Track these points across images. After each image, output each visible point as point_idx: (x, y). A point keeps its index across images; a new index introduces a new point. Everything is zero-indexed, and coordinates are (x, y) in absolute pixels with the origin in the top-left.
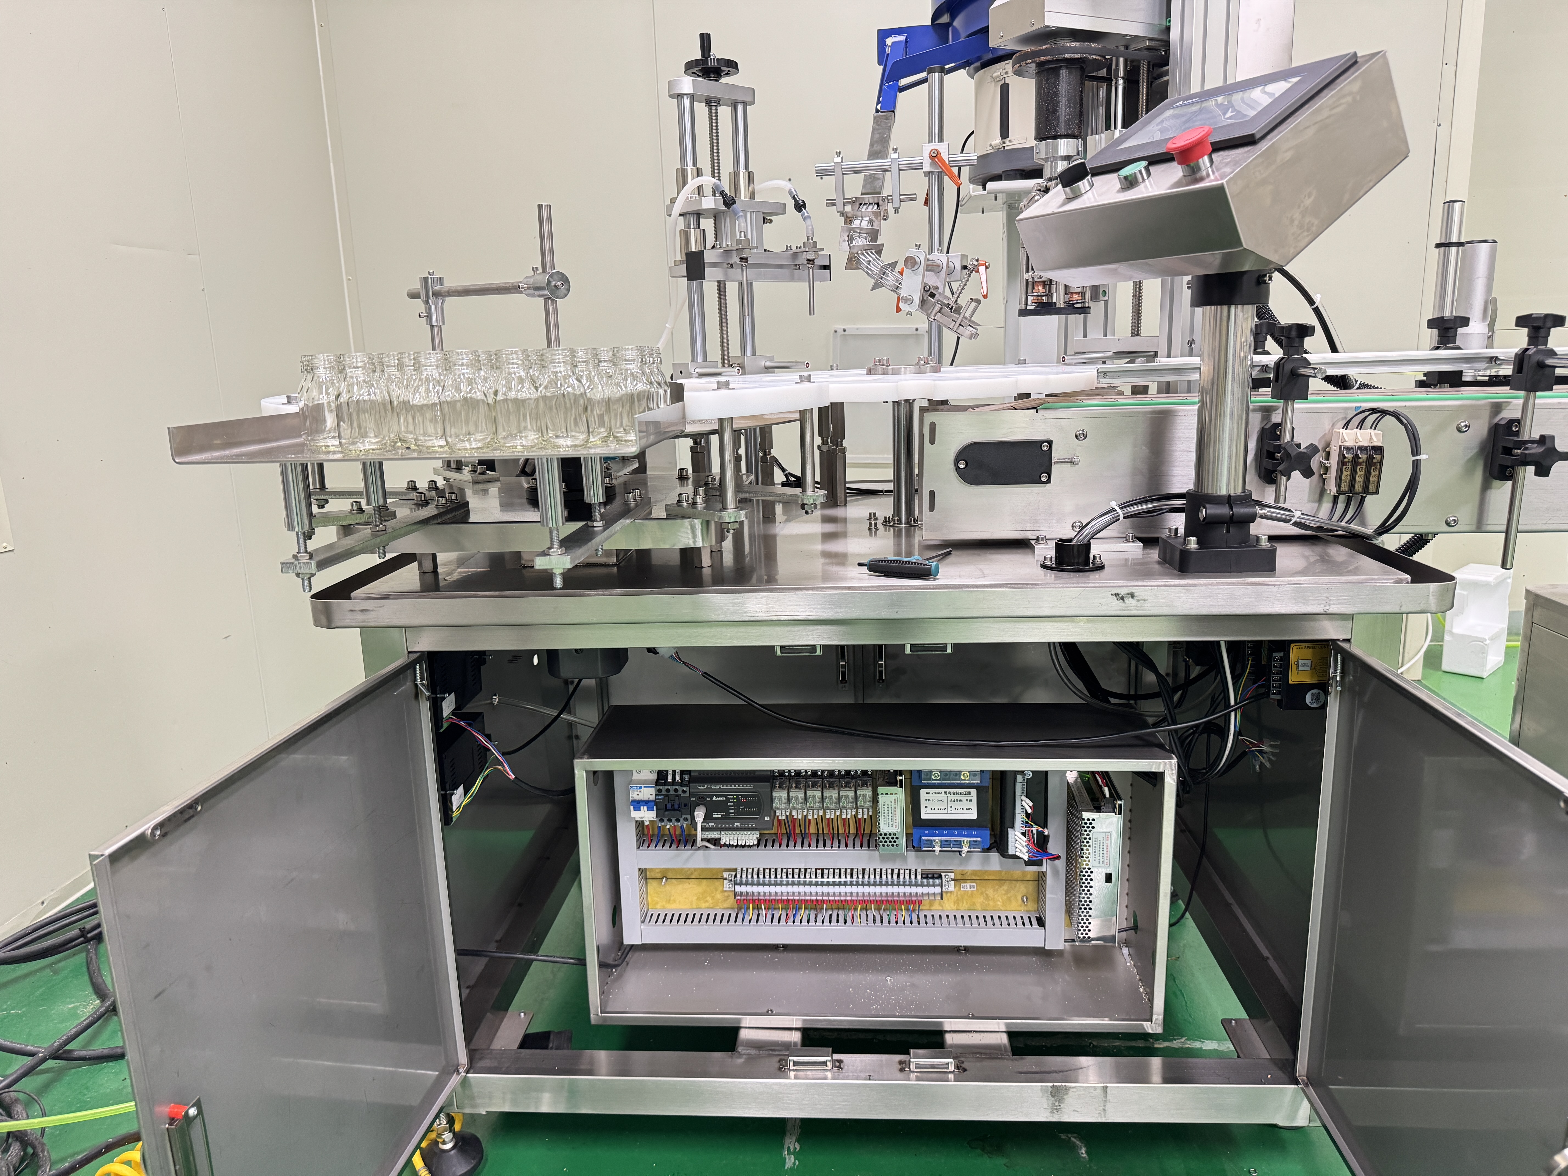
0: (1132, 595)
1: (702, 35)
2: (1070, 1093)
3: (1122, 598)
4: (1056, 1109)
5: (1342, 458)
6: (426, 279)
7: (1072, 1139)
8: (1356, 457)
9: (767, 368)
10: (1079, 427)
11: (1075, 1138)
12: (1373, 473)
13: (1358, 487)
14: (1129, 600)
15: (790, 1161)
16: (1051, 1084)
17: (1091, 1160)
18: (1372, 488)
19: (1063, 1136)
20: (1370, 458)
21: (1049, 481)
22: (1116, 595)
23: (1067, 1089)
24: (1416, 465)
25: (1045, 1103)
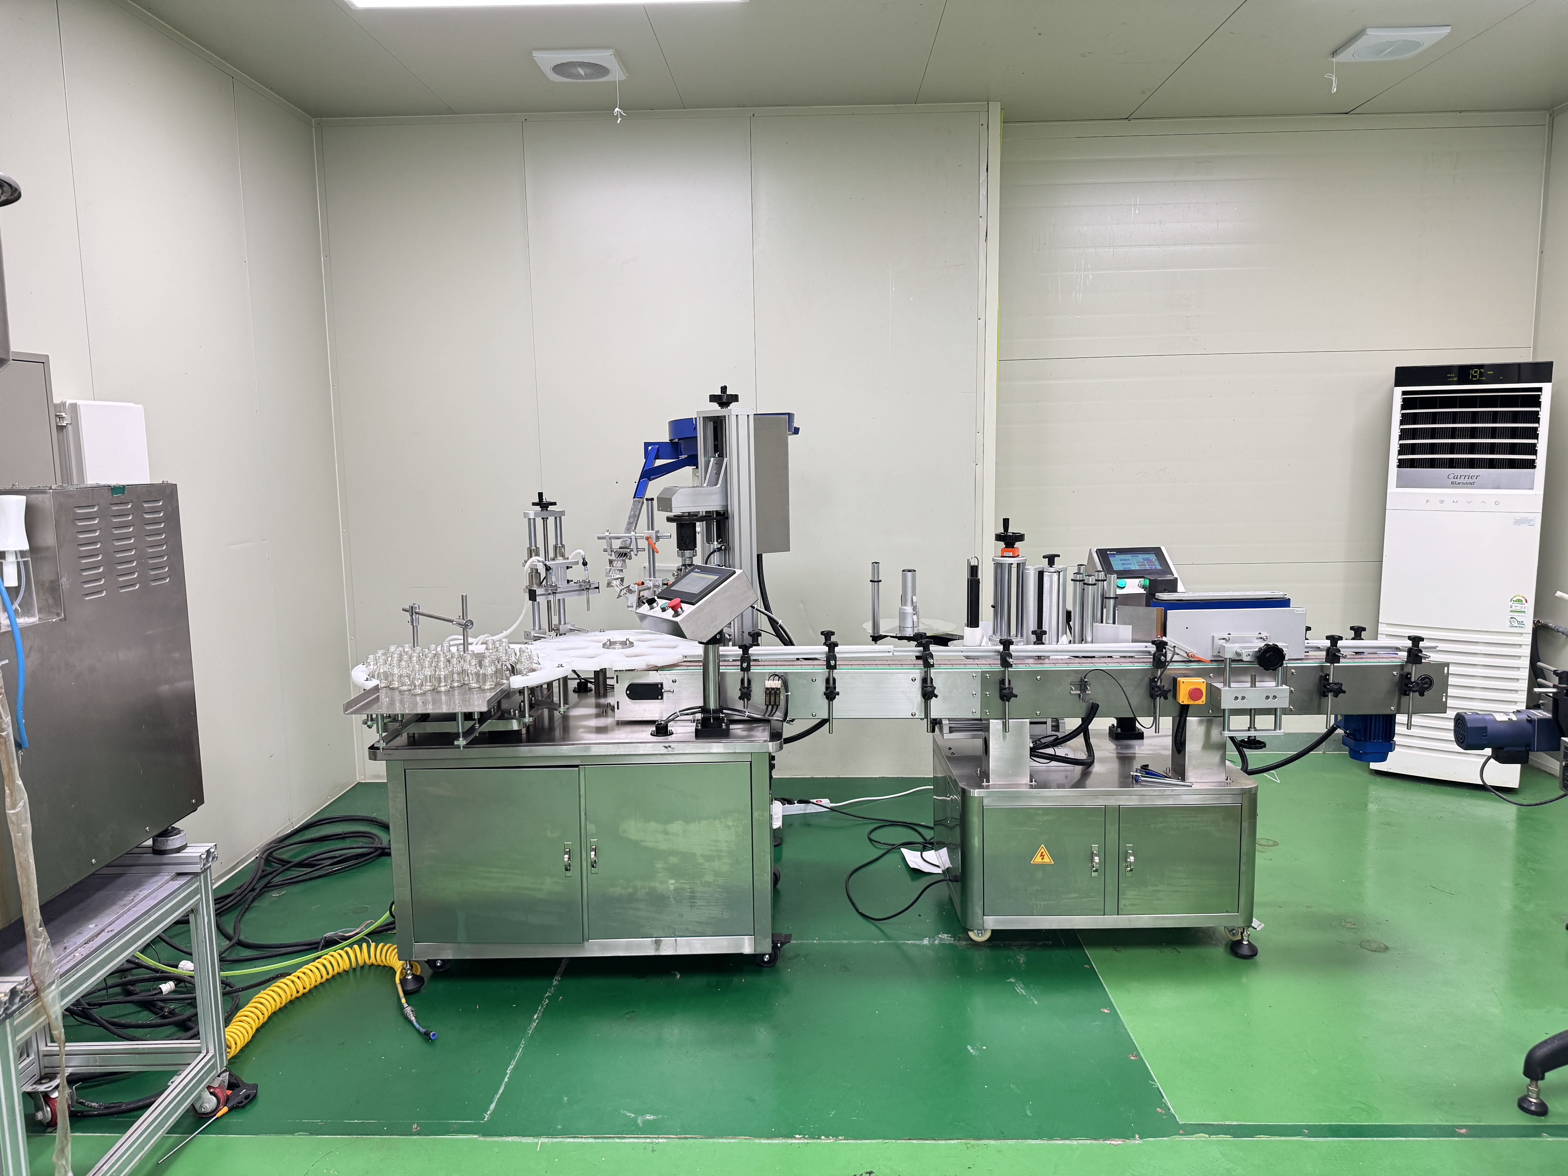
0: (670, 747)
1: (539, 493)
2: (663, 942)
3: (667, 748)
4: (657, 949)
5: (766, 693)
6: (412, 607)
8: (770, 692)
9: (571, 629)
10: (674, 678)
12: (777, 698)
13: (772, 703)
15: (555, 983)
16: (654, 939)
20: (775, 692)
21: (662, 699)
23: (661, 940)
24: (787, 696)
25: (654, 946)
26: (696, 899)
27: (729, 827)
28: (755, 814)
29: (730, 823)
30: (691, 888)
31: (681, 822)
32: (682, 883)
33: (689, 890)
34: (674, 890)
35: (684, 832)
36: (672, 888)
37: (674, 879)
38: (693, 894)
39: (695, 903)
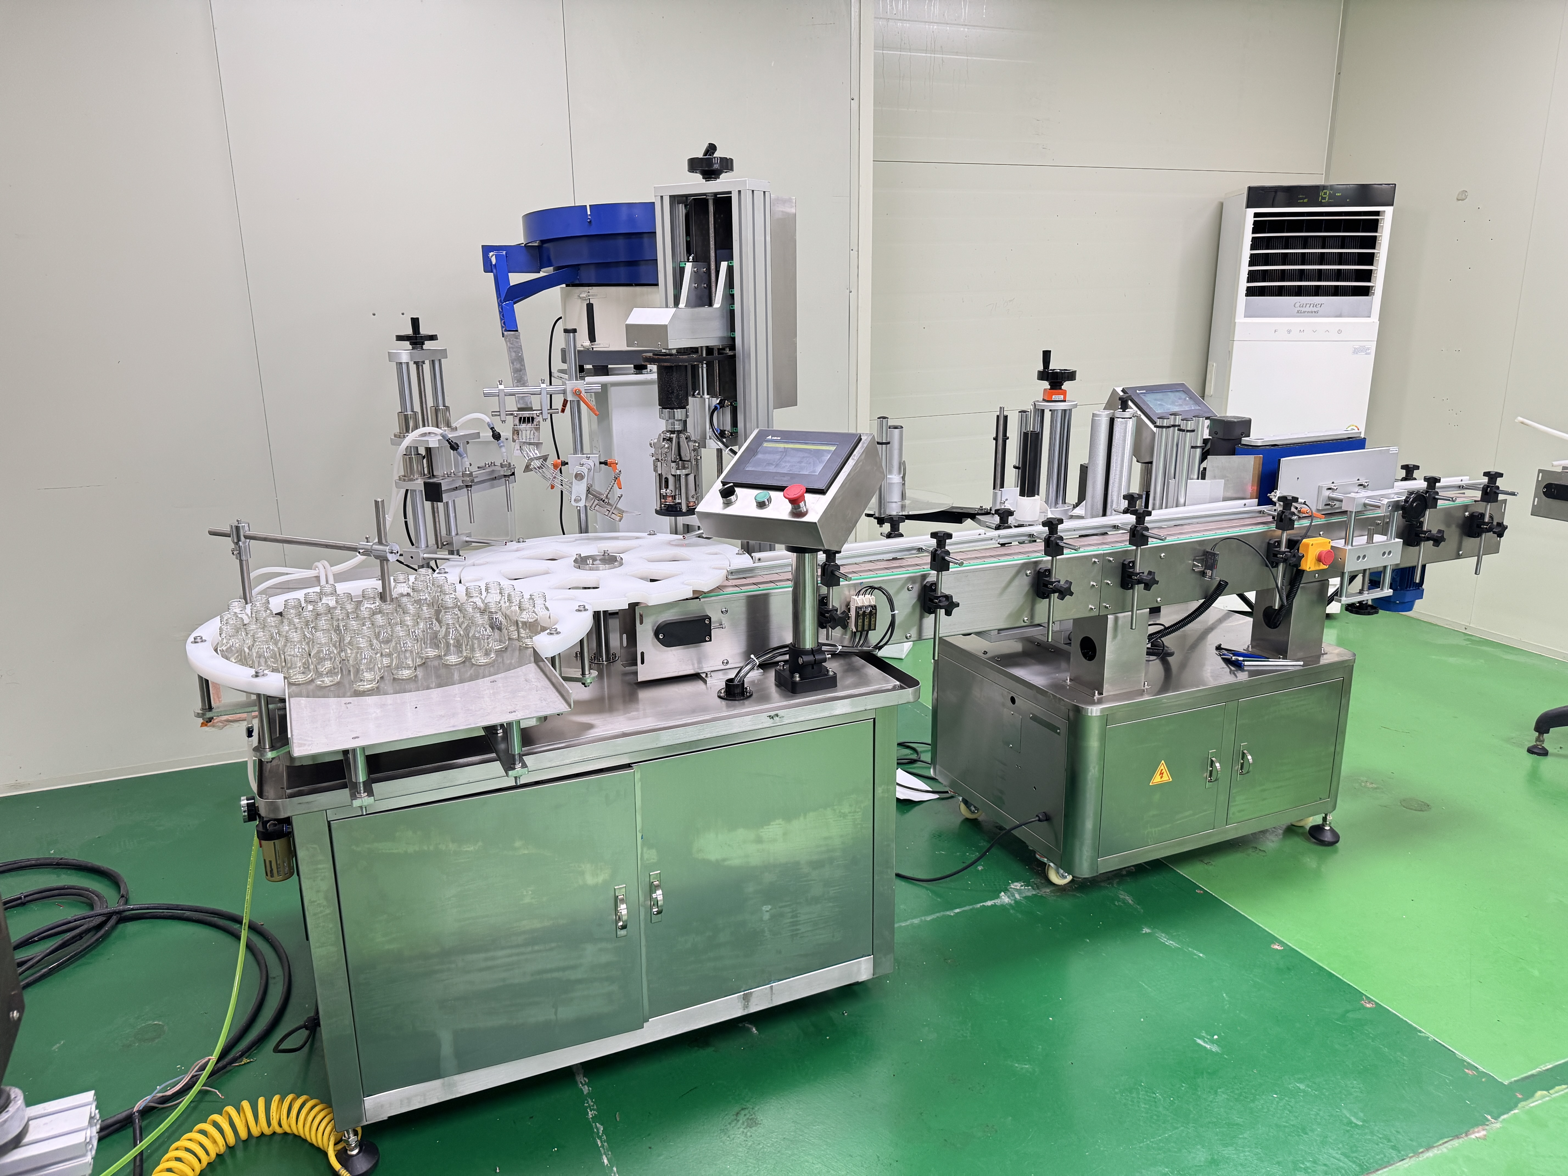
0: (777, 715)
1: (412, 319)
2: (754, 995)
3: (773, 718)
4: (745, 1007)
5: (857, 613)
7: (746, 1025)
8: (864, 611)
10: (721, 607)
11: (747, 1023)
12: (872, 620)
13: (866, 628)
14: (776, 718)
15: (586, 1090)
16: (743, 993)
17: (759, 1033)
18: (872, 627)
19: (740, 1025)
20: (871, 611)
21: (710, 640)
22: (770, 716)
23: (751, 993)
24: (893, 616)
25: (740, 1005)
26: (800, 924)
27: (844, 816)
28: (879, 790)
29: (846, 809)
30: (793, 912)
31: (780, 821)
32: (781, 907)
33: (790, 915)
34: (769, 919)
35: (785, 834)
36: (766, 917)
37: (770, 904)
38: (795, 919)
39: (798, 930)
